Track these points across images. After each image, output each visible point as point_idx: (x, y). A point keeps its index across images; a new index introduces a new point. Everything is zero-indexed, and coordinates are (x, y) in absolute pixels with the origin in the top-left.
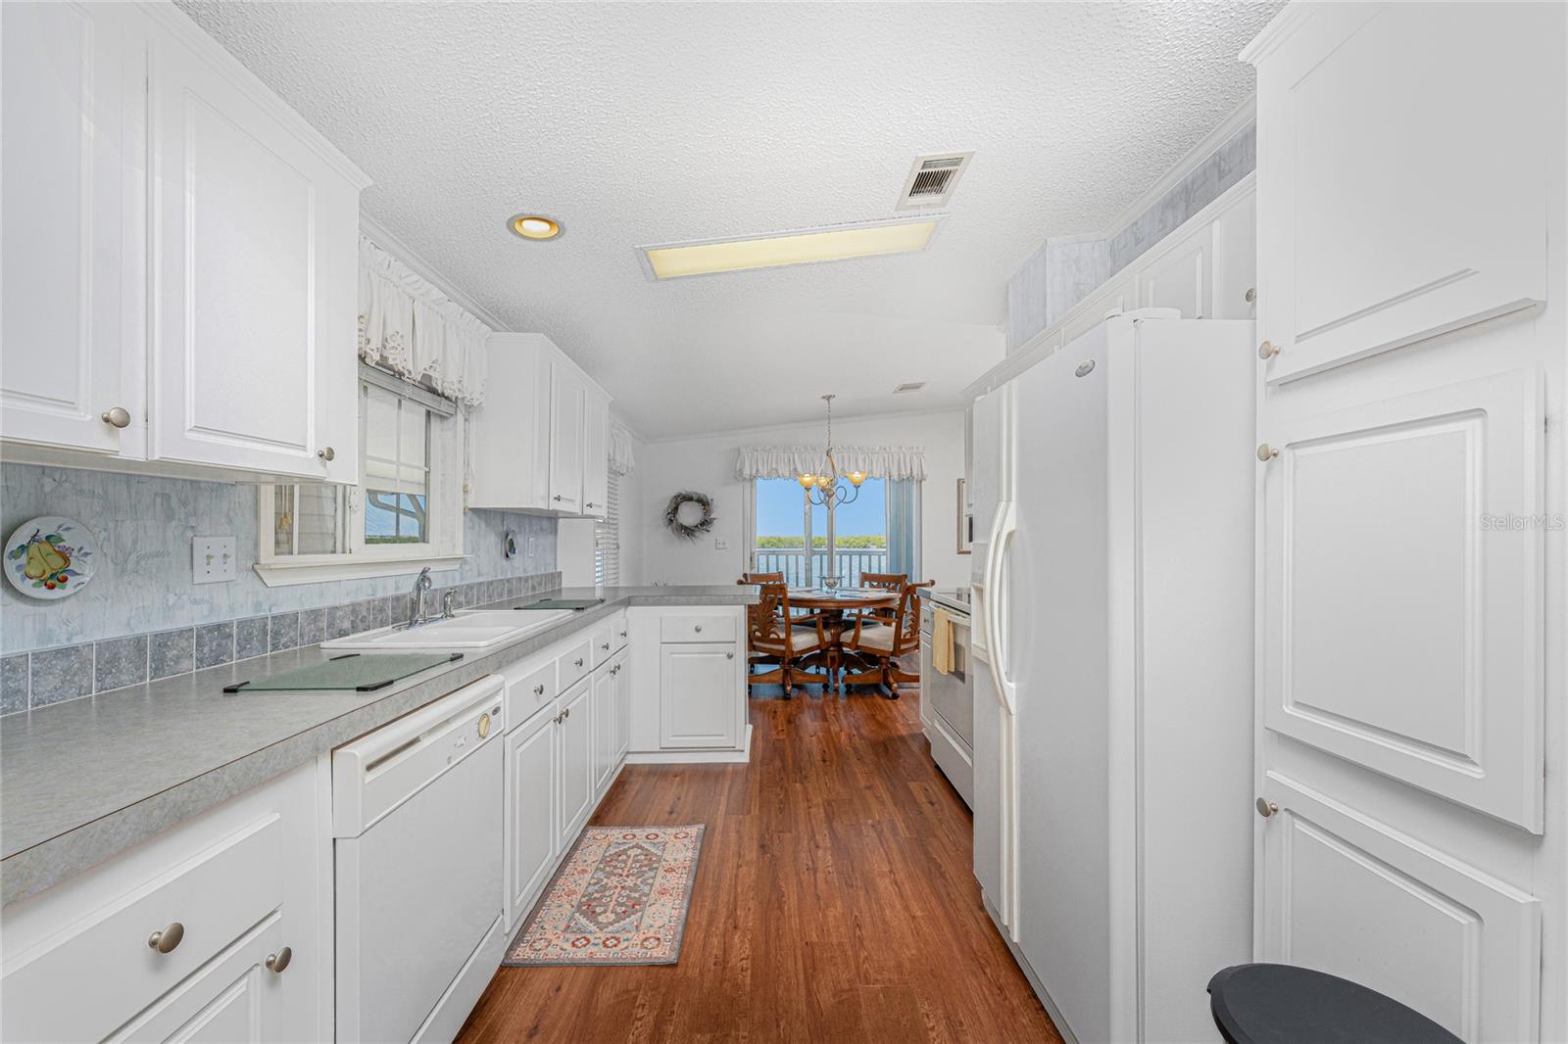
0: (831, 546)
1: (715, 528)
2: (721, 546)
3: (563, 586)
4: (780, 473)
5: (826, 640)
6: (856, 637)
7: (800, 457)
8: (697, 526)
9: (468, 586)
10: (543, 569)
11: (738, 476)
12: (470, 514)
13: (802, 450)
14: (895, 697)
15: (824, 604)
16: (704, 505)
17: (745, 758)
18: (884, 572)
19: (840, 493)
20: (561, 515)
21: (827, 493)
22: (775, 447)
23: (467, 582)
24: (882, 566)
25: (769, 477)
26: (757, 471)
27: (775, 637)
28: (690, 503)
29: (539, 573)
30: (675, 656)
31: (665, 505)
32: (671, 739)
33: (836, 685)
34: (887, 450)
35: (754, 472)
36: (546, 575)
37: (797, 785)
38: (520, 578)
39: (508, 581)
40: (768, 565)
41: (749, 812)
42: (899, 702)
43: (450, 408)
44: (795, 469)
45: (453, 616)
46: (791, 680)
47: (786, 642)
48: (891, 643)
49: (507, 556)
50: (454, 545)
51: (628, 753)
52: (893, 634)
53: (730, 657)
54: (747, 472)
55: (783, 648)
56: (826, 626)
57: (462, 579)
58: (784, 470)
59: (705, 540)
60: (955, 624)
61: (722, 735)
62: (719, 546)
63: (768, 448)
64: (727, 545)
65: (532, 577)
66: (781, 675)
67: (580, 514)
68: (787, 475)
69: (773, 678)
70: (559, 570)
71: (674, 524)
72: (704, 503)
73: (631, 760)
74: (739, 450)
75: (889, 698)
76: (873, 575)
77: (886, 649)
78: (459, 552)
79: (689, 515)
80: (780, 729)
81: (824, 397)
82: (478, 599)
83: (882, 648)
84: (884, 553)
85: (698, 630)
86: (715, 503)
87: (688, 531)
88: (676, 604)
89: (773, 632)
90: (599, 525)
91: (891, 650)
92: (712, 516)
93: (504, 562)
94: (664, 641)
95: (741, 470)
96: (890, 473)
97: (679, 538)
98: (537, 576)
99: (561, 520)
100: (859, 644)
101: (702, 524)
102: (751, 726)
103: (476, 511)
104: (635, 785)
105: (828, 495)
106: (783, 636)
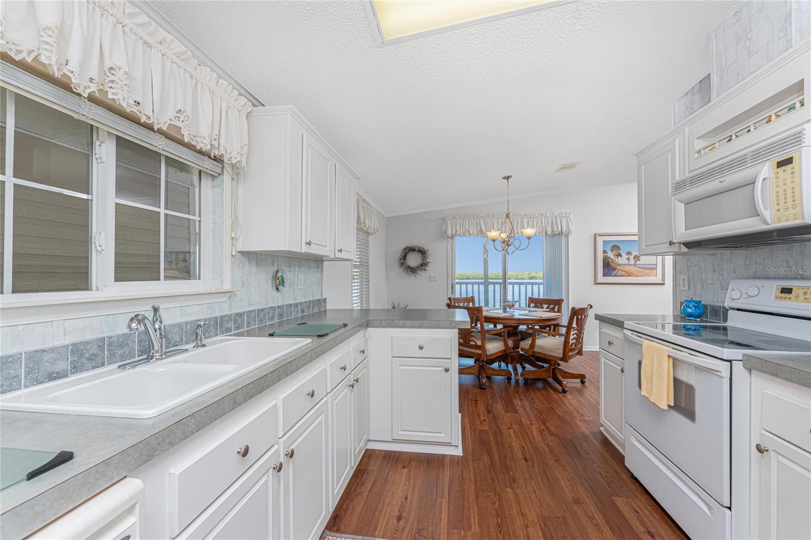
0: (505, 278)
1: (430, 268)
2: (433, 279)
3: (328, 307)
4: (471, 232)
5: (510, 346)
6: (533, 345)
7: (484, 221)
8: (418, 267)
9: (237, 314)
10: (311, 296)
11: (444, 236)
12: (239, 256)
13: (486, 217)
14: (564, 391)
15: (505, 321)
16: (422, 253)
17: (459, 452)
18: (541, 297)
19: (517, 243)
20: (325, 258)
21: (507, 243)
22: (467, 216)
23: (237, 311)
24: (539, 292)
25: (464, 235)
26: (456, 231)
27: (473, 343)
28: (414, 253)
29: (307, 300)
30: (402, 367)
31: (399, 254)
32: (400, 432)
33: (517, 378)
34: (544, 215)
35: (454, 232)
36: (314, 301)
37: (509, 490)
38: (291, 305)
39: (278, 307)
40: (461, 292)
41: (470, 527)
42: (569, 396)
43: (217, 168)
44: (481, 230)
45: (204, 346)
46: (485, 373)
47: (481, 347)
48: (561, 351)
49: (277, 289)
50: (222, 281)
51: (368, 440)
52: (563, 344)
53: (447, 370)
54: (449, 232)
55: (479, 352)
56: (509, 335)
57: (231, 309)
58: (474, 230)
59: (422, 276)
60: (674, 359)
61: (441, 433)
62: (432, 279)
63: (463, 216)
64: (437, 279)
65: (301, 303)
66: (477, 370)
67: (332, 256)
68: (476, 233)
69: (471, 371)
70: (324, 297)
71: (404, 266)
72: (422, 252)
73: (372, 446)
74: (444, 219)
75: (560, 393)
76: (535, 299)
77: (557, 355)
78: (227, 287)
79: (414, 260)
80: (483, 419)
81: (504, 178)
82: (248, 324)
83: (553, 354)
84: (541, 284)
85: (421, 348)
86: (429, 252)
87: (412, 270)
88: (403, 327)
89: (472, 341)
90: (355, 266)
91: (561, 356)
92: (428, 261)
93: (275, 293)
94: (393, 355)
95: (445, 231)
96: (546, 231)
97: (407, 274)
98: (306, 302)
99: (325, 263)
100: (534, 350)
101: (421, 266)
102: (460, 414)
103: (244, 253)
104: (374, 466)
105: (508, 245)
106: (479, 343)
